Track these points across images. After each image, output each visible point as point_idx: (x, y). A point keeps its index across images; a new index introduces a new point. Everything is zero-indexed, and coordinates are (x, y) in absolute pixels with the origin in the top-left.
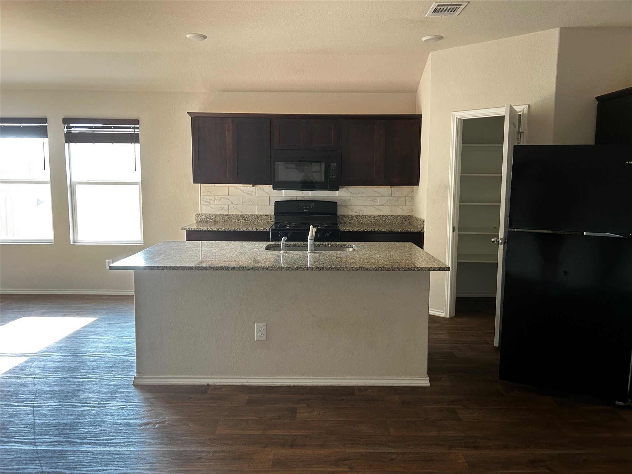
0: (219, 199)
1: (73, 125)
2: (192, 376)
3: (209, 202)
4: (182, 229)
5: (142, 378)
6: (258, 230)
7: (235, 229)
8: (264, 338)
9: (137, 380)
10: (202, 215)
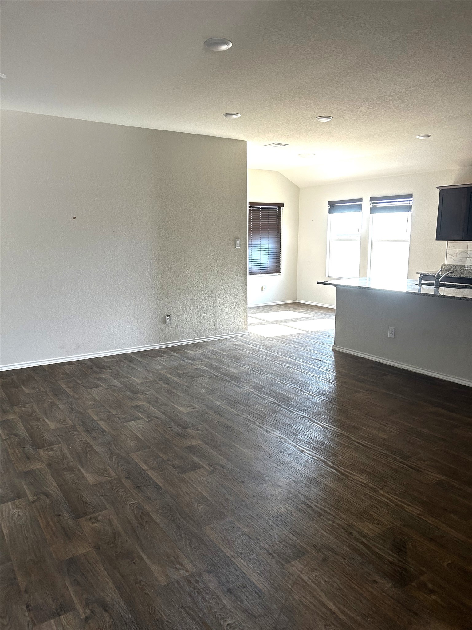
0: (460, 253)
1: (378, 202)
2: (357, 351)
3: (452, 255)
4: (417, 273)
5: (335, 346)
6: (468, 277)
7: (451, 275)
8: (393, 337)
9: (334, 347)
10: (446, 265)
